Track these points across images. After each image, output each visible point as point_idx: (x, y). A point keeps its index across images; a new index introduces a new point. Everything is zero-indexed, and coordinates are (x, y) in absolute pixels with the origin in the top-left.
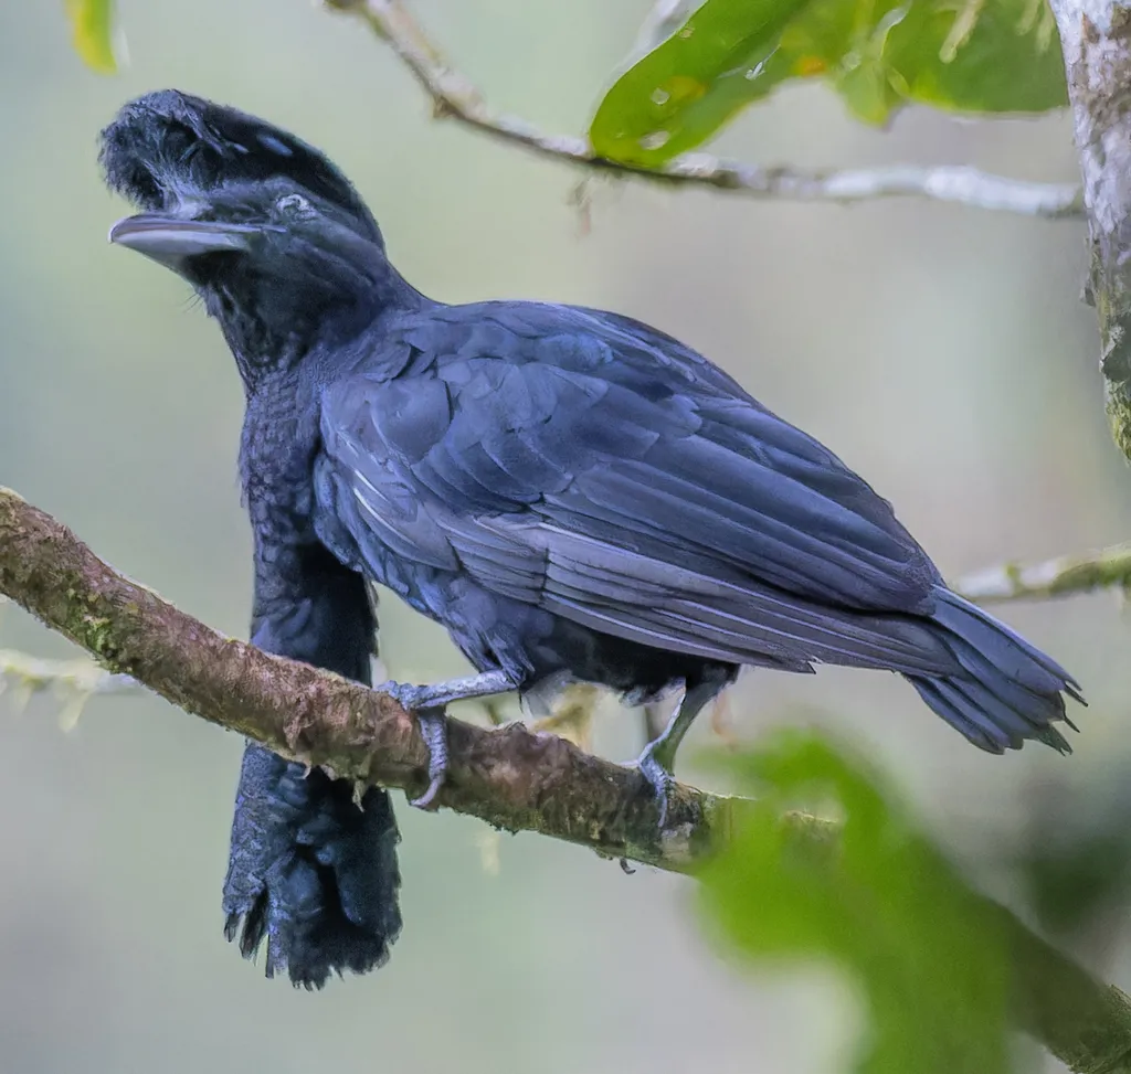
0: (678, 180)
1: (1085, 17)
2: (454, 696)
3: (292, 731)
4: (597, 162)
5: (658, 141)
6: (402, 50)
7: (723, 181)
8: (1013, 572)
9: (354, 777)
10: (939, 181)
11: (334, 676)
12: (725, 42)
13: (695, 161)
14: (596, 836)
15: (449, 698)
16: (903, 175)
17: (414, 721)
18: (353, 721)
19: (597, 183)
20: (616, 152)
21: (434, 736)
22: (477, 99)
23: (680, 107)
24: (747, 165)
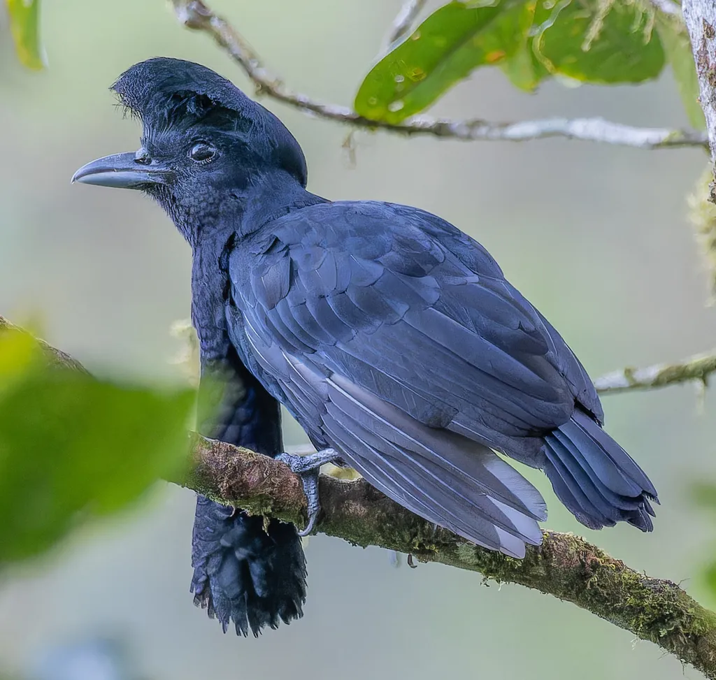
0: (412, 131)
1: (705, 20)
2: (322, 461)
3: (223, 487)
4: (359, 121)
5: (397, 106)
6: (235, 52)
7: (440, 131)
8: (628, 372)
9: (263, 514)
10: (579, 127)
11: (249, 451)
12: (440, 42)
13: (421, 119)
14: (416, 547)
15: (318, 463)
16: (557, 124)
17: (299, 478)
18: (262, 479)
19: (360, 134)
20: (372, 115)
21: (311, 489)
22: (280, 82)
23: (412, 84)
24: (456, 119)
